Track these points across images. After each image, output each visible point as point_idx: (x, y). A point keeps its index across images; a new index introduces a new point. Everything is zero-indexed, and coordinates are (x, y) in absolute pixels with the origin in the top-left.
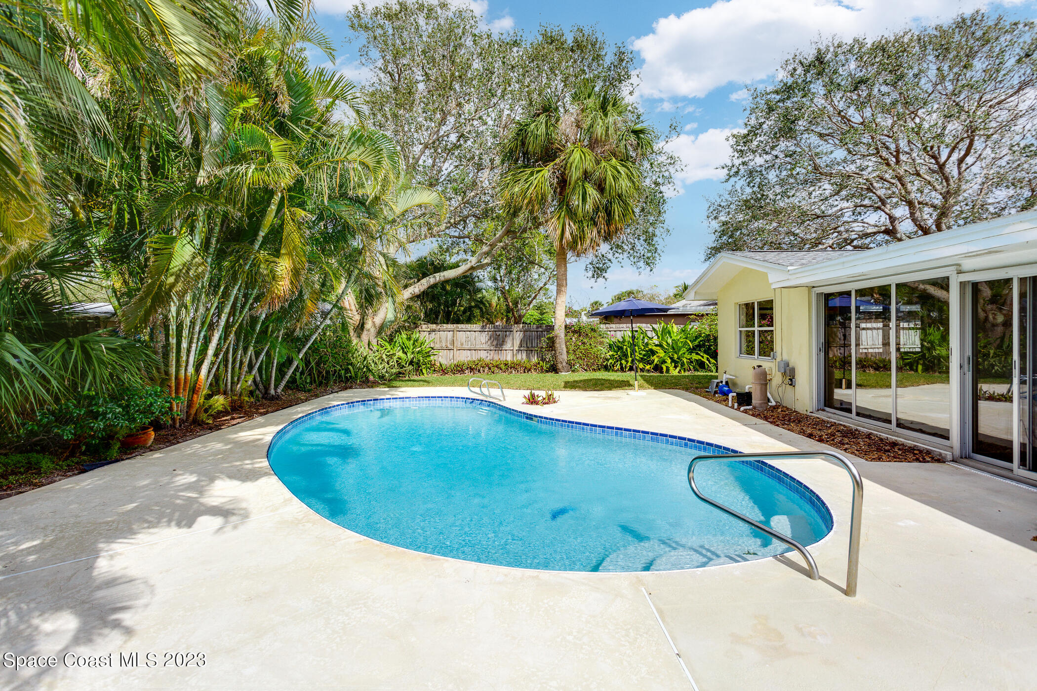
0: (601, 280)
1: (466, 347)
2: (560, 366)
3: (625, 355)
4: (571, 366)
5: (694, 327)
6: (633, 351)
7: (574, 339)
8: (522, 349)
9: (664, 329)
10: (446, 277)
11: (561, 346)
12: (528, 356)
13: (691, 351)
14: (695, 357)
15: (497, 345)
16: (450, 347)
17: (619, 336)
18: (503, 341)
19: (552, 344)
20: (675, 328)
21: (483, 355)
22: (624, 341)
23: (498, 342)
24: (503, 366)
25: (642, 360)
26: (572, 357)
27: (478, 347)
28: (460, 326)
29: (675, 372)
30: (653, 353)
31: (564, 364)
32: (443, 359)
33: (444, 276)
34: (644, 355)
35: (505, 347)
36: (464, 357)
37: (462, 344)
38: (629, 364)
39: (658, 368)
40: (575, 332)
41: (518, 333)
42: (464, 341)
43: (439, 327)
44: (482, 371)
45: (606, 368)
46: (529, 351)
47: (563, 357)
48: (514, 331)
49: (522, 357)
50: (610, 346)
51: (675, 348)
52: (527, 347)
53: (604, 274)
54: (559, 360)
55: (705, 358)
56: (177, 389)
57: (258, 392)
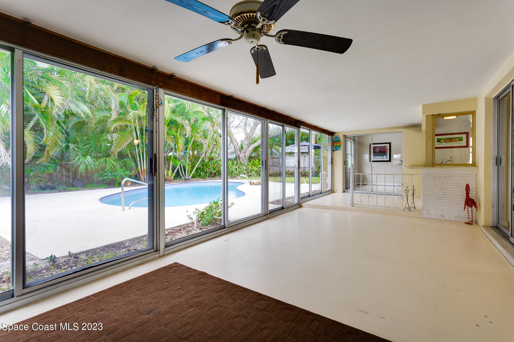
31: (314, 173)
32: (274, 170)
43: (274, 157)
56: (142, 173)
57: (183, 177)
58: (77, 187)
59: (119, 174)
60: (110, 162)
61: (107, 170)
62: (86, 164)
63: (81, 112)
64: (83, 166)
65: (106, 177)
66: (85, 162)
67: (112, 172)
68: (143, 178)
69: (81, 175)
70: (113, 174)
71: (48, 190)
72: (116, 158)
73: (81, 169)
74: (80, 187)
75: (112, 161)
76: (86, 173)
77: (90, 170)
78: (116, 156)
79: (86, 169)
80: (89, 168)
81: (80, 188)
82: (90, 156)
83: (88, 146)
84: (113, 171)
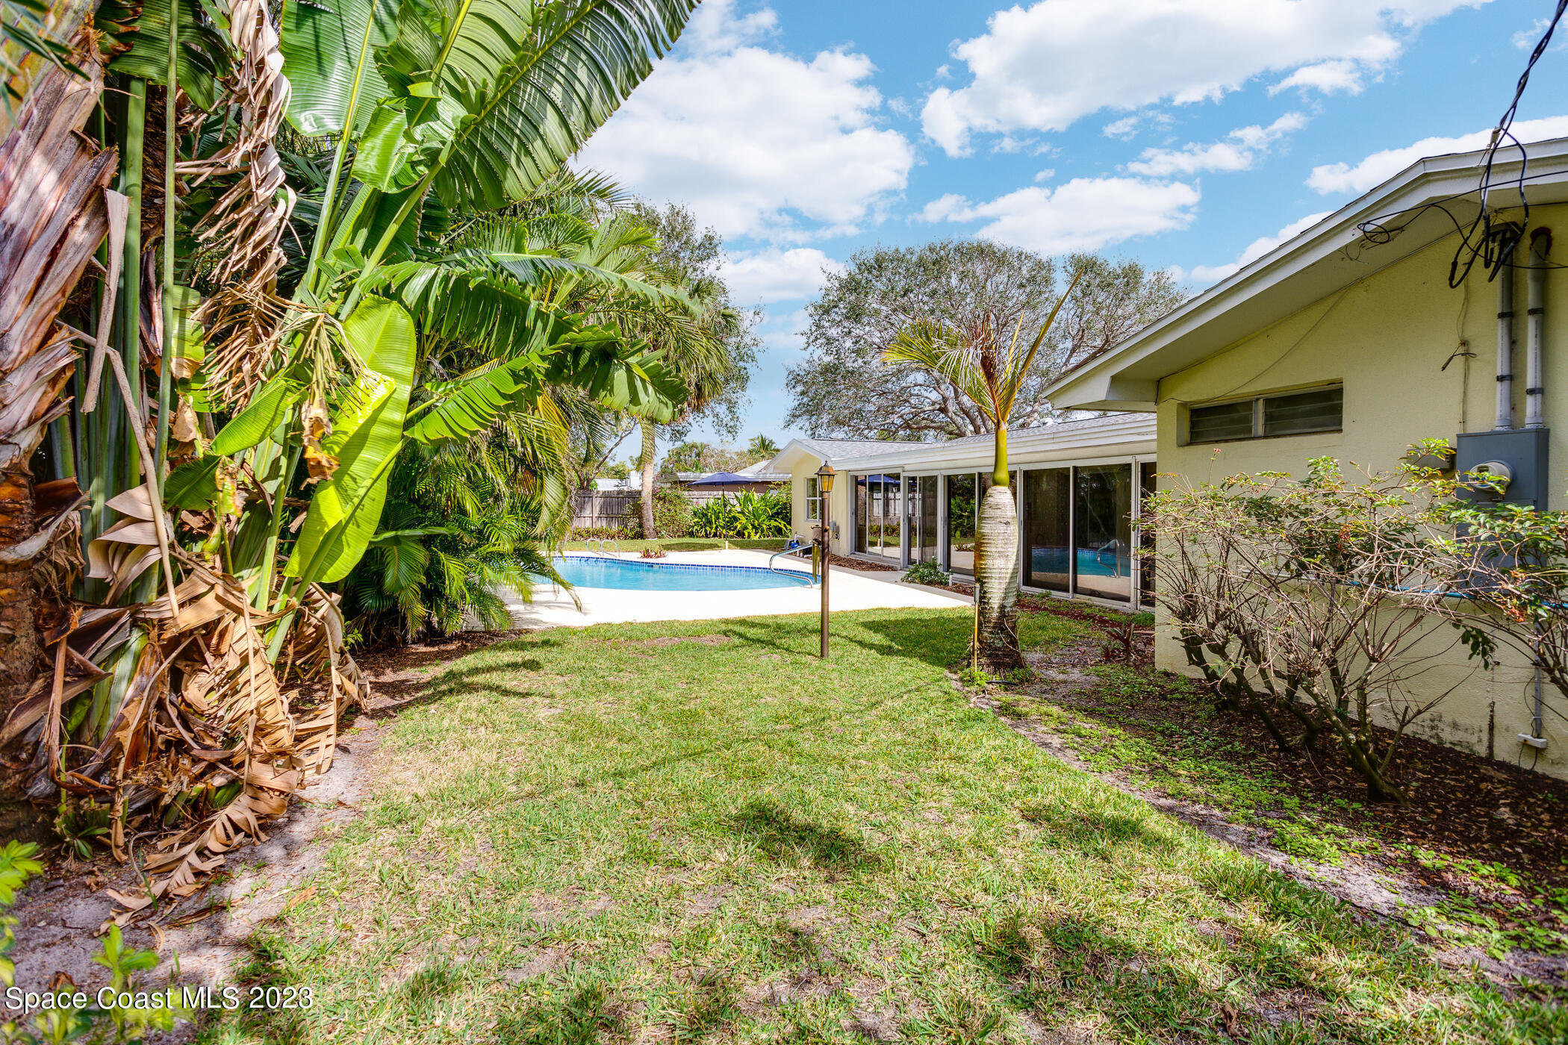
2: (647, 532)
3: (709, 522)
4: (657, 534)
5: (773, 495)
6: (718, 518)
7: (660, 506)
8: (602, 516)
9: (746, 497)
11: (648, 513)
12: (609, 524)
13: (771, 517)
14: (773, 523)
17: (702, 503)
19: (638, 511)
20: (756, 496)
22: (708, 508)
25: (725, 527)
26: (658, 523)
29: (756, 538)
30: (736, 519)
31: (651, 530)
34: (727, 522)
38: (713, 530)
40: (660, 499)
41: (598, 499)
45: (691, 534)
46: (610, 518)
47: (650, 524)
48: (594, 497)
49: (602, 524)
50: (695, 514)
51: (755, 515)
52: (608, 514)
54: (645, 527)
55: (782, 524)
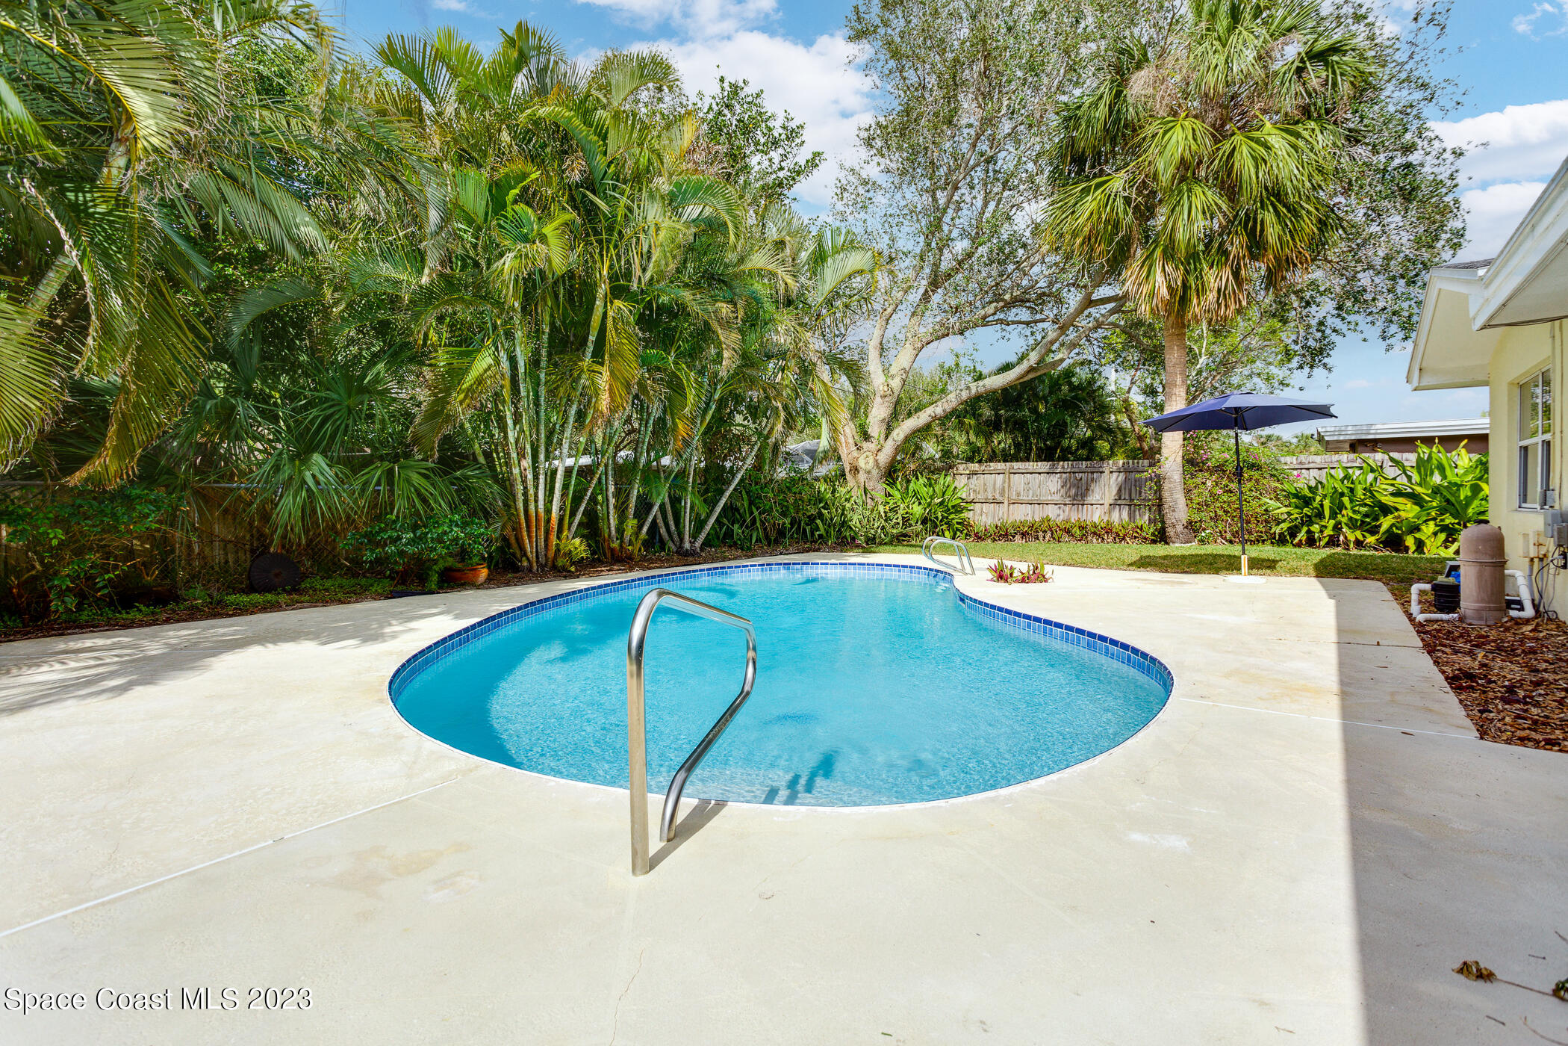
0: (1319, 371)
1: (1023, 498)
2: (1170, 532)
3: (1320, 515)
4: (1195, 533)
7: (1209, 483)
8: (1119, 502)
10: (988, 387)
11: (1174, 495)
15: (1076, 495)
16: (999, 498)
18: (1087, 490)
21: (1052, 512)
22: (1321, 487)
23: (1079, 494)
24: (1077, 532)
25: (1353, 524)
26: (1198, 515)
27: (1043, 499)
28: (1016, 465)
29: (1442, 552)
31: (1180, 528)
32: (982, 517)
33: (984, 386)
34: (1366, 515)
35: (1090, 499)
36: (1022, 514)
37: (1019, 495)
38: (1328, 532)
39: (1393, 541)
40: (1213, 470)
41: (1115, 475)
42: (1021, 488)
43: (983, 468)
44: (1041, 538)
45: (1277, 539)
46: (1130, 505)
47: (1178, 510)
48: (1107, 472)
49: (1119, 517)
50: (1289, 496)
52: (1131, 500)
53: (1326, 360)
54: (1168, 522)
56: (528, 527)
57: (670, 544)
58: (269, 592)
59: (445, 533)
60: (408, 481)
61: (397, 517)
62: (309, 490)
63: (286, 240)
64: (295, 499)
65: (391, 549)
66: (305, 482)
67: (414, 528)
68: (531, 547)
69: (284, 537)
70: (418, 533)
71: (142, 607)
72: (430, 464)
73: (287, 514)
74: (284, 590)
75: (416, 479)
76: (307, 532)
77: (323, 514)
78: (432, 456)
79: (308, 510)
80: (321, 508)
81: (283, 598)
82: (324, 453)
83: (315, 412)
84: (421, 519)
